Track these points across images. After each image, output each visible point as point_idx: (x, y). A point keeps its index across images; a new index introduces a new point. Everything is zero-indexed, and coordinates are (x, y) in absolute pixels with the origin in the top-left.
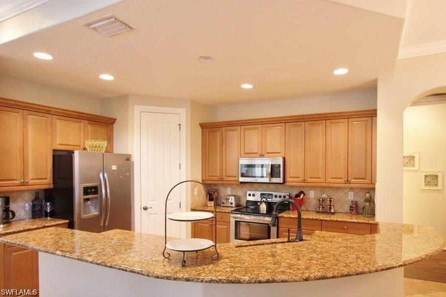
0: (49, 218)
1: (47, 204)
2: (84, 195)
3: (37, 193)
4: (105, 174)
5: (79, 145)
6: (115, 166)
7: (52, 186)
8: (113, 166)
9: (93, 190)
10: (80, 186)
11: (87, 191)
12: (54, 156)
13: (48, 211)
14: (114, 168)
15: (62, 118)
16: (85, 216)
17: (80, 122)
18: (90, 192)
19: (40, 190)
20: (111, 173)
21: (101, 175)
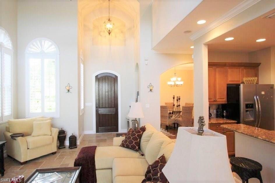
0: (225, 118)
1: (224, 112)
2: (246, 108)
3: (219, 105)
4: (258, 97)
5: (239, 80)
6: (264, 92)
7: (226, 103)
8: (262, 92)
9: (251, 106)
10: (244, 104)
11: (247, 106)
12: (227, 87)
13: (225, 115)
14: (263, 93)
15: (231, 67)
16: (246, 120)
17: (240, 68)
18: (249, 107)
19: (220, 104)
20: (261, 96)
21: (255, 97)
